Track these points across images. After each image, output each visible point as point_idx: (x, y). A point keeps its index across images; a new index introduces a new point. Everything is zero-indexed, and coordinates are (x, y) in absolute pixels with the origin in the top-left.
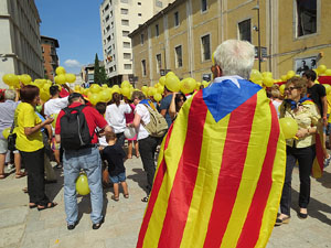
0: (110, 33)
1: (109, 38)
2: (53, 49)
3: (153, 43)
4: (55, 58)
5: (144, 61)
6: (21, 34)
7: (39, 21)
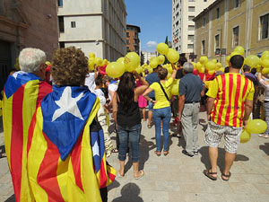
0: (178, 19)
1: (177, 23)
2: (136, 34)
3: (213, 25)
4: (137, 41)
5: (203, 42)
6: (110, 25)
7: (126, 14)
